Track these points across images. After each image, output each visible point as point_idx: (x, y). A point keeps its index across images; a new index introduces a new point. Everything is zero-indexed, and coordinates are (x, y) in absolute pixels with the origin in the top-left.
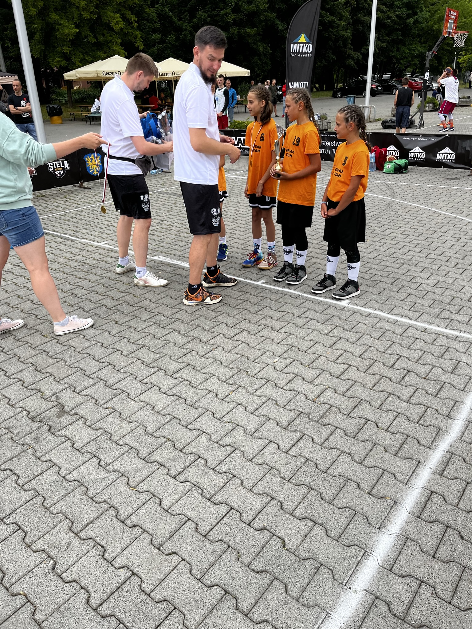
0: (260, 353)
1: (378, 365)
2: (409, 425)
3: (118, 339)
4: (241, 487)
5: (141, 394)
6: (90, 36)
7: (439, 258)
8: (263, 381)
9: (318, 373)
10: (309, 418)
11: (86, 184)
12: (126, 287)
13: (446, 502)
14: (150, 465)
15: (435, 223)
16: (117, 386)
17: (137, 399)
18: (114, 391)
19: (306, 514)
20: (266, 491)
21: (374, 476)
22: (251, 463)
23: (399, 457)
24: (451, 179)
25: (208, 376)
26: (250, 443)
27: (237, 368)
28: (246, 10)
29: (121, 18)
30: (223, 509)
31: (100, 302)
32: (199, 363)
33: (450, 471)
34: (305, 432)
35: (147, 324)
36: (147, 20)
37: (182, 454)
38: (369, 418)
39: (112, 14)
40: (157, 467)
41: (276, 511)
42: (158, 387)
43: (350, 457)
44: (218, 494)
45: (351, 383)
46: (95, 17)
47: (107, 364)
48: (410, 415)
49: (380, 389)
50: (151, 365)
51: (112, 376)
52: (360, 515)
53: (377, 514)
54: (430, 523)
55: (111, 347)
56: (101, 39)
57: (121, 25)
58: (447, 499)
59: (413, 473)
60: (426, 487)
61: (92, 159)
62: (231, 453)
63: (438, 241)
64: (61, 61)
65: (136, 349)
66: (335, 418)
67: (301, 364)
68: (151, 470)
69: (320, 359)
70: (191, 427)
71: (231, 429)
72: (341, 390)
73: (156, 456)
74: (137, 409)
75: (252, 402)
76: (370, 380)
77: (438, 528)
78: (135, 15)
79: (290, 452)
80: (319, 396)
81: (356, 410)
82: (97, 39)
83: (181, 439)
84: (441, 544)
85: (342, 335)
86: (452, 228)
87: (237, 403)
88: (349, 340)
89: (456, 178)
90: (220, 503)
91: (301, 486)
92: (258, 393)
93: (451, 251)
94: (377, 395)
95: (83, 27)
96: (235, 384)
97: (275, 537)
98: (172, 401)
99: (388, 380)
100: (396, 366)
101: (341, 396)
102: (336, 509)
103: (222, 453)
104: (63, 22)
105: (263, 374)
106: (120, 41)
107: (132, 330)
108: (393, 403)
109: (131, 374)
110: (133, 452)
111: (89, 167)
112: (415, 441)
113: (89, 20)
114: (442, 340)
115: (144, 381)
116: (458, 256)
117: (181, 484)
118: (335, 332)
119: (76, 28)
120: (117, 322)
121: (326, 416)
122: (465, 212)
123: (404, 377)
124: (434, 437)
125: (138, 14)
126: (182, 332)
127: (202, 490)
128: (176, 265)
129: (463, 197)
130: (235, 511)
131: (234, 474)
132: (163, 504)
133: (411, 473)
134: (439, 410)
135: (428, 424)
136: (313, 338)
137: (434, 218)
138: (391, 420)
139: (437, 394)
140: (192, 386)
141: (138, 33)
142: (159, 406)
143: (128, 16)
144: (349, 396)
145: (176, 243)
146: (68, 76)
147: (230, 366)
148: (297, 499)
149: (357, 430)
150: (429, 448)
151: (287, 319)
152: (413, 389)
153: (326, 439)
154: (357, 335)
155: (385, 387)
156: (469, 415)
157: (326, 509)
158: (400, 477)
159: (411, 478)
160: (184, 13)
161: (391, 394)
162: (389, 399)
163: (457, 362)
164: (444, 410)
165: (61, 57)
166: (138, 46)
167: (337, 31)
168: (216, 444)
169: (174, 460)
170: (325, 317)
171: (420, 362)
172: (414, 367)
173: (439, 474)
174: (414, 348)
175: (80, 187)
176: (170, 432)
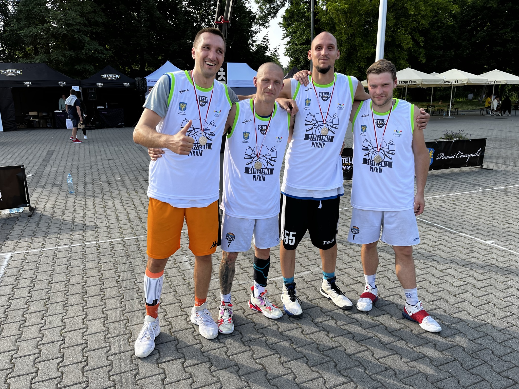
29: (411, 39)
36: (432, 40)
39: (404, 37)
57: (410, 45)
78: (422, 36)
125: (425, 36)
141: (423, 50)
143: (417, 38)
166: (421, 60)
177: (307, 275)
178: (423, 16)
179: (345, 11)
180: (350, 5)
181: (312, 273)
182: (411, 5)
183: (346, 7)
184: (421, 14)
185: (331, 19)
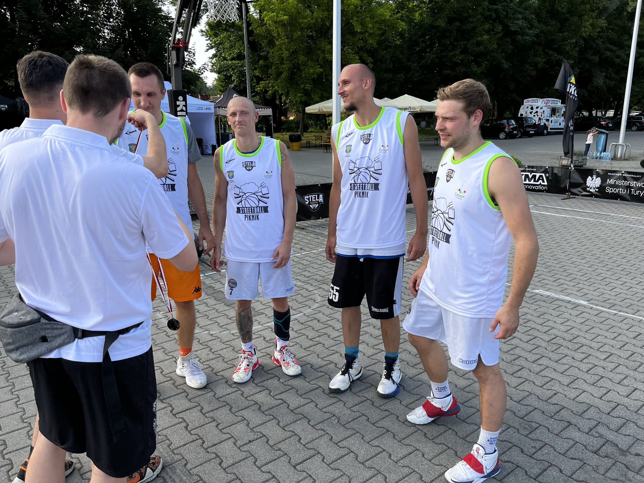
64: (302, 96)
119: (320, 68)
146: (310, 109)
165: (302, 93)
177: (301, 316)
178: (370, 34)
179: (284, 24)
180: (289, 16)
181: (305, 315)
182: (357, 21)
183: (285, 19)
184: (367, 32)
185: (269, 32)
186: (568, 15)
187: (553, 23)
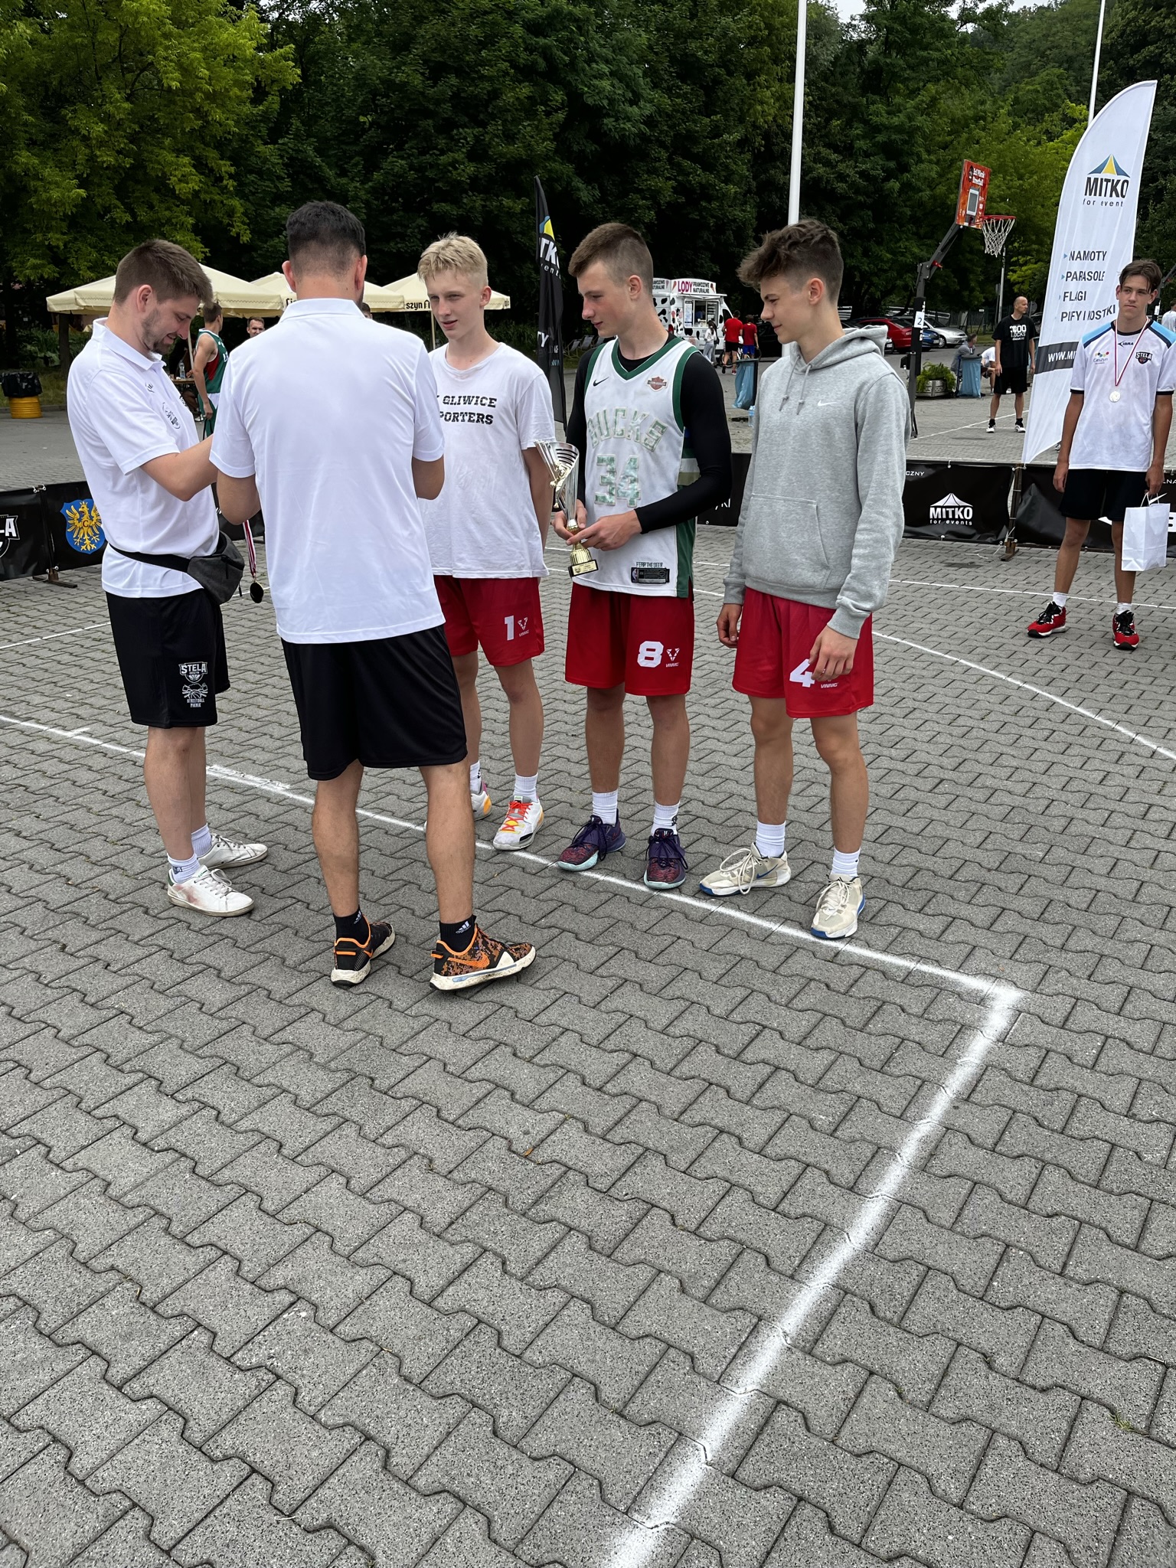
0: (417, 1025)
1: (705, 1053)
2: (752, 1215)
3: (56, 994)
4: (291, 1410)
5: (84, 1148)
6: (116, 207)
7: (900, 766)
8: (406, 1105)
9: (552, 1077)
10: (506, 1204)
11: (64, 575)
12: (111, 849)
13: (808, 1429)
14: (61, 1351)
15: (905, 677)
16: (25, 1127)
17: (68, 1164)
18: (12, 1143)
19: (445, 1480)
20: (354, 1417)
21: (641, 1363)
22: (330, 1336)
23: (712, 1306)
24: (961, 566)
25: (268, 1092)
26: (338, 1280)
27: (348, 1070)
28: (502, 155)
29: (194, 166)
30: (230, 1473)
31: (33, 892)
32: (252, 1058)
33: (833, 1344)
34: (489, 1244)
35: (140, 952)
36: (260, 173)
37: (153, 1317)
38: (656, 1198)
39: (170, 157)
40: (79, 1358)
41: (369, 1473)
42: (132, 1126)
43: (588, 1312)
44: (224, 1434)
45: (628, 1102)
46: (128, 162)
47: (11, 1065)
48: (759, 1189)
49: (697, 1119)
50: (127, 1067)
51: (17, 1099)
52: (584, 1476)
53: (629, 1472)
54: (757, 1490)
55: (33, 1016)
56: (143, 215)
57: (195, 183)
58: (813, 1423)
59: (740, 1349)
60: (765, 1390)
61: (82, 514)
62: (284, 1311)
63: (906, 722)
64: (43, 266)
65: (96, 1022)
66: (574, 1202)
67: (515, 1055)
68: (61, 1367)
69: (563, 1039)
70: (195, 1239)
71: (299, 1240)
72: (599, 1124)
73: (83, 1328)
74: (62, 1192)
75: (367, 1164)
76: (675, 1095)
77: (775, 1503)
78: (230, 159)
79: (440, 1302)
80: (542, 1141)
81: (627, 1178)
82: (134, 215)
83: (161, 1275)
84: (776, 1548)
85: (630, 974)
86: (942, 691)
87: (329, 1167)
88: (645, 988)
89: (972, 565)
90: (227, 1458)
91: (448, 1400)
92: (388, 1139)
93: (930, 748)
94: (688, 1133)
95: (100, 185)
96: (334, 1114)
97: (351, 1549)
98: (161, 1166)
99: (722, 1093)
100: (749, 1055)
101: (598, 1141)
102: (526, 1462)
103: (260, 1310)
104: (47, 172)
105: (411, 1085)
106: (191, 220)
107: (99, 966)
108: (725, 1157)
109: (70, 1092)
110: (26, 1317)
111: (72, 532)
112: (761, 1259)
113: (115, 169)
114: (872, 985)
115: (98, 1113)
116: (945, 761)
117: (133, 1405)
118: (614, 967)
119: (79, 187)
120: (64, 946)
121: (551, 1197)
122: (978, 650)
123: (761, 1086)
124: (808, 1246)
125: (235, 160)
126: (227, 972)
127: (186, 1421)
128: (253, 788)
129: (978, 613)
130: (260, 1478)
131: (280, 1371)
132: (76, 1465)
133: (733, 1351)
134: (834, 1171)
135: (799, 1211)
136: (557, 982)
137: (905, 663)
138: (709, 1203)
139: (835, 1130)
140: (222, 1123)
141: (236, 203)
142: (123, 1182)
143: (212, 164)
144: (617, 1139)
145: (265, 730)
146: (59, 302)
147: (333, 1065)
148: (431, 1436)
149: (621, 1233)
150: (792, 1277)
151: (504, 930)
152: (778, 1117)
153: (539, 1262)
154: (667, 973)
155: (712, 1114)
156: (902, 1186)
157: (499, 1463)
158: (706, 1364)
159: (733, 1365)
160: (351, 158)
161: (722, 1132)
162: (716, 1145)
163: (897, 1040)
164: (845, 1173)
165: (42, 257)
166: (238, 234)
167: (721, 208)
168: (248, 1286)
169: (127, 1337)
170: (597, 925)
171: (808, 1042)
172: (793, 1056)
173: (803, 1350)
174: (800, 1007)
175: (49, 581)
176: (137, 1255)
178: (211, 98)
182: (166, 58)
184: (201, 90)
186: (722, 71)
187: (686, 88)
